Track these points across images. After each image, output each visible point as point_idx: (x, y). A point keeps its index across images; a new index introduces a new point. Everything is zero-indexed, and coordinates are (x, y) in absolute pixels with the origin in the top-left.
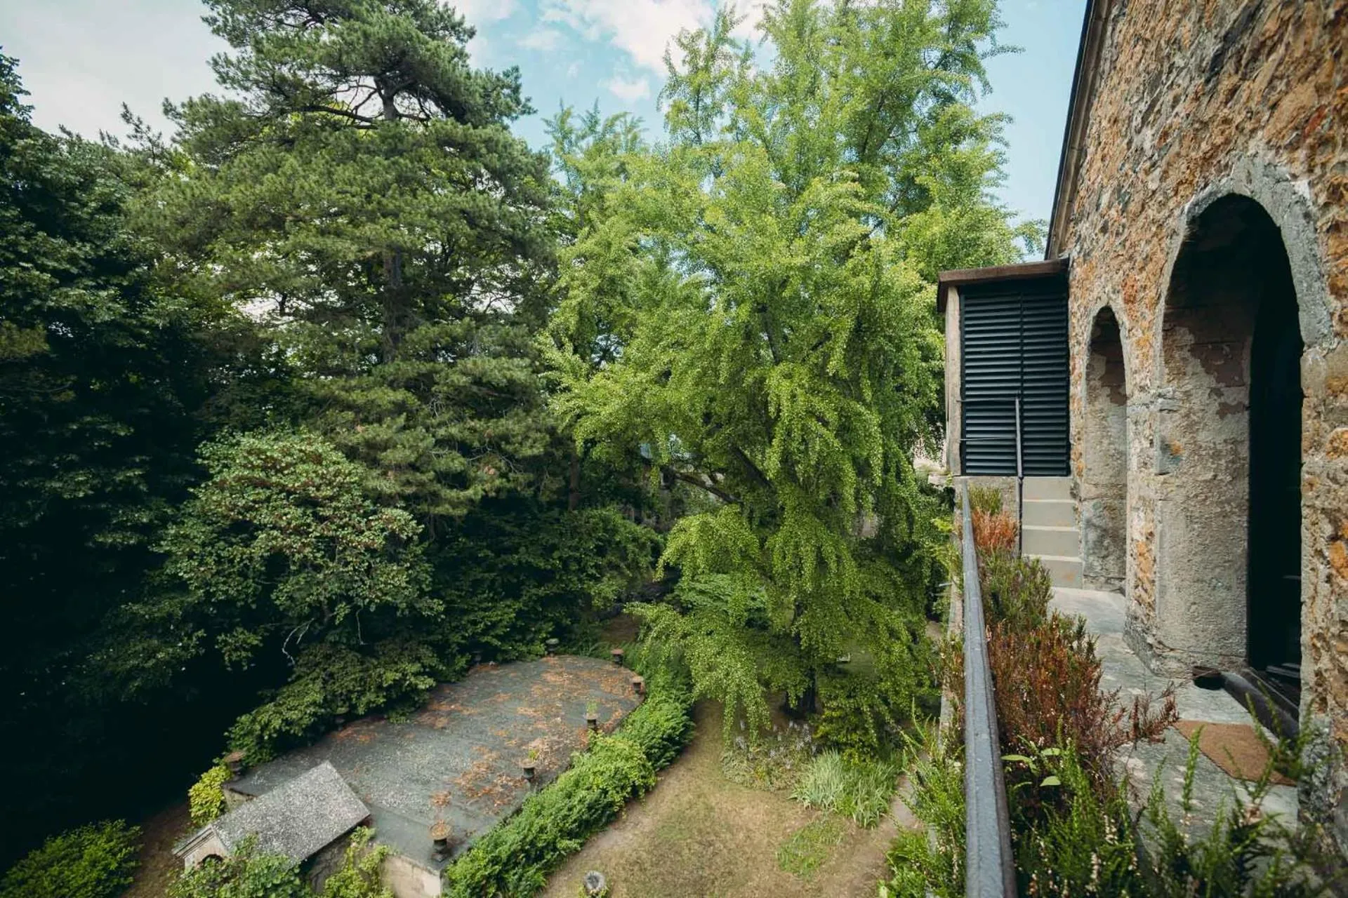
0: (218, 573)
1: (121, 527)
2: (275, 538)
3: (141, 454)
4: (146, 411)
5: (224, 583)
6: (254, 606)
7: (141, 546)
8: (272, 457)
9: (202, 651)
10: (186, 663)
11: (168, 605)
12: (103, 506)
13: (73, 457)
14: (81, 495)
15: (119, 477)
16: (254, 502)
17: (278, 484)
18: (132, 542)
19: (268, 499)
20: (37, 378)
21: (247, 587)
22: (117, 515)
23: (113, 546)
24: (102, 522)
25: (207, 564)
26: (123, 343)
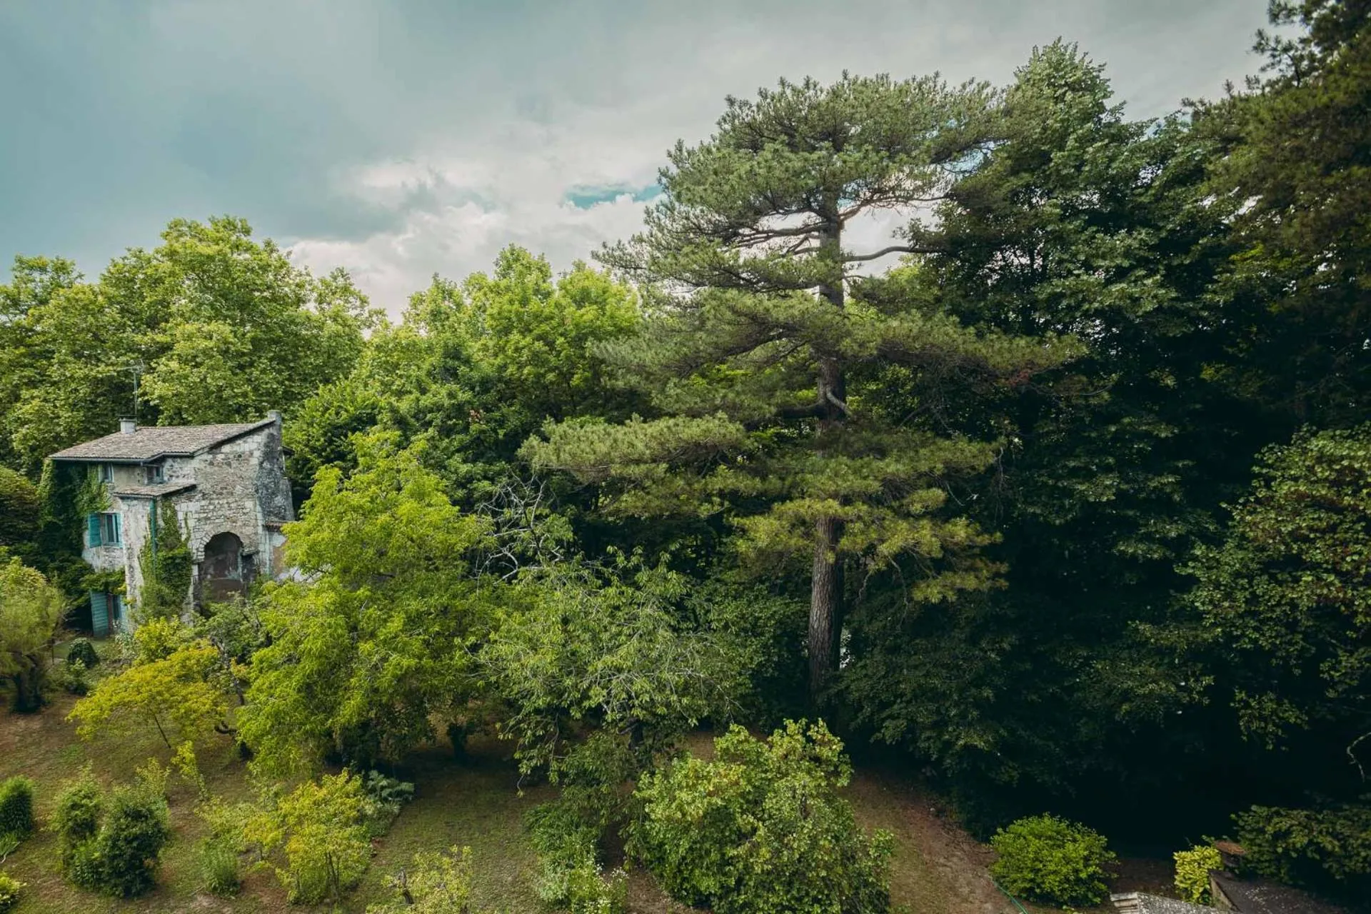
0: (1249, 613)
1: (1148, 538)
2: (1328, 585)
3: (1184, 459)
4: (1198, 406)
5: (1256, 629)
6: (1297, 672)
7: (1165, 563)
8: (1351, 468)
9: (1206, 701)
10: (1183, 707)
11: (1174, 636)
12: (1131, 513)
13: (1111, 460)
14: (1105, 499)
15: (1153, 484)
16: (1311, 529)
17: (1354, 509)
18: (1156, 556)
19: (1333, 528)
20: (1079, 381)
21: (1290, 643)
22: (1146, 525)
23: (1134, 557)
24: (1128, 528)
25: (1234, 600)
26: (1175, 332)
